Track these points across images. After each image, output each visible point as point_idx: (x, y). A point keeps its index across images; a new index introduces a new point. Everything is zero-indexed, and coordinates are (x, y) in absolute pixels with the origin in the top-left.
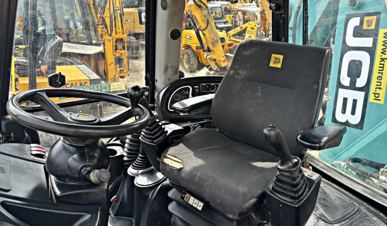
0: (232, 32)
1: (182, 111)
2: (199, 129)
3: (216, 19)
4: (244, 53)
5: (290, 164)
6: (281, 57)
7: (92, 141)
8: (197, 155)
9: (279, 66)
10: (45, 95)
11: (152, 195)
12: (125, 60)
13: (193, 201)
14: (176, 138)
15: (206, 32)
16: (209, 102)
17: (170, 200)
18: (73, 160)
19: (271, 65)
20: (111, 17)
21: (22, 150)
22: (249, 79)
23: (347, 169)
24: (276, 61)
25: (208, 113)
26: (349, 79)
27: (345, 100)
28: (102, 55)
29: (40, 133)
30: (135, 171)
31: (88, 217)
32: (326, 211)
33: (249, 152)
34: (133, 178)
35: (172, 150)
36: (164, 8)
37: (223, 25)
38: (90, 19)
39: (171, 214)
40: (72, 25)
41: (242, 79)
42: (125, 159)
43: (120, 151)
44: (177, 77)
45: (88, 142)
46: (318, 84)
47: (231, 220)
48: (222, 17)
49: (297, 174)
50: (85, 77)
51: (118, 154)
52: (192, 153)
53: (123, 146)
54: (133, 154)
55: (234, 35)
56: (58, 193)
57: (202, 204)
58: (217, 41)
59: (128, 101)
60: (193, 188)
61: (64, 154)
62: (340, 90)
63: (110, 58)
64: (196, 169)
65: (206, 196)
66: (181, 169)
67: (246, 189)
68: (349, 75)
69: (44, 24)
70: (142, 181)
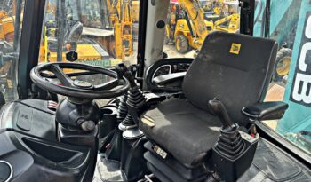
0: (218, 22)
1: (159, 84)
2: (172, 98)
3: (206, 11)
4: (211, 41)
5: (230, 128)
6: (239, 46)
7: (87, 101)
8: (167, 118)
9: (237, 52)
10: (58, 67)
11: (134, 145)
12: (130, 42)
13: (160, 151)
14: (153, 104)
15: (195, 22)
16: (181, 79)
17: (146, 150)
18: (73, 114)
19: (231, 51)
20: (121, 8)
21: (42, 105)
22: (213, 62)
23: (297, 140)
24: (235, 49)
25: (180, 86)
26: (306, 65)
27: (302, 83)
28: (112, 38)
29: (59, 95)
30: (124, 127)
31: (81, 154)
32: (274, 171)
33: (209, 118)
34: (122, 131)
35: (149, 113)
36: (153, 4)
37: (212, 16)
38: (105, 9)
39: (146, 160)
40: (92, 14)
41: (208, 62)
42: (118, 117)
43: (115, 111)
44: (161, 58)
45: (84, 101)
46: (266, 68)
47: (187, 168)
48: (211, 10)
49: (235, 136)
50: (97, 54)
51: (113, 113)
52: (163, 116)
53: (117, 108)
54: (123, 114)
55: (220, 25)
56: (62, 135)
57: (166, 154)
58: (204, 29)
59: (115, 74)
60: (160, 141)
61: (68, 109)
62: (298, 75)
63: (119, 40)
64: (164, 127)
65: (169, 148)
66: (152, 127)
67: (199, 146)
68: (306, 62)
69: (72, 12)
70: (128, 134)
